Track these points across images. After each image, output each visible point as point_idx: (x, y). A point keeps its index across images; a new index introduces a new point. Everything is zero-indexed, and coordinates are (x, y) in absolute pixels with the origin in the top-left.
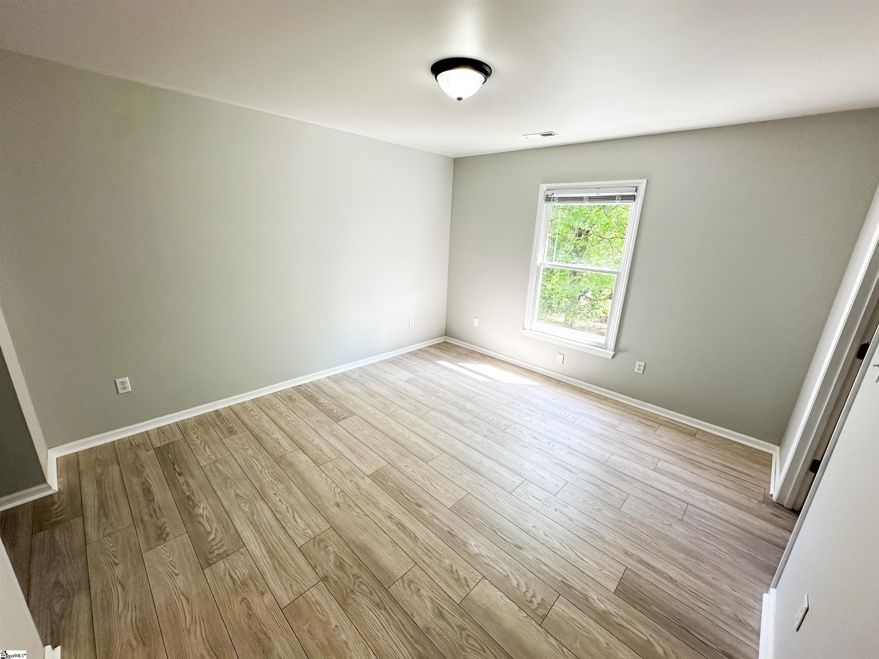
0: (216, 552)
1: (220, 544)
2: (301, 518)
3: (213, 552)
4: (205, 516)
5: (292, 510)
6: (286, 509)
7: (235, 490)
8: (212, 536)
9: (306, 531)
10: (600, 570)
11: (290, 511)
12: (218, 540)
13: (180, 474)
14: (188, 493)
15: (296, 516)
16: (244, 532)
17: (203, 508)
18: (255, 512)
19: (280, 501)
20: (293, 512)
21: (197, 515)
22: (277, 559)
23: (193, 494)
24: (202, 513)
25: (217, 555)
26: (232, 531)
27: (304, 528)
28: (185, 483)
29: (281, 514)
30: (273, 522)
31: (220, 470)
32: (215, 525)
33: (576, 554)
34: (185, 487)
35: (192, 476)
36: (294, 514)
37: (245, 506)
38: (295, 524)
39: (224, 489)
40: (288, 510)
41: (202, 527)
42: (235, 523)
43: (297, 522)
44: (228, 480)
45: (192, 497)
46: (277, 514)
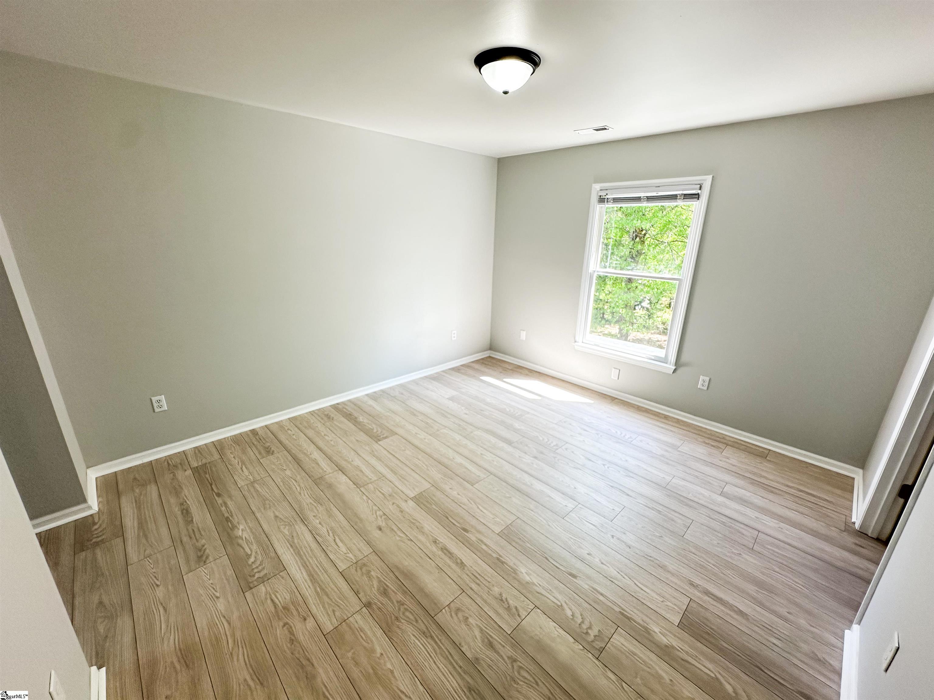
0: (257, 576)
1: (260, 568)
2: (341, 541)
3: (254, 576)
4: (244, 539)
5: (332, 533)
6: (327, 532)
7: (274, 512)
8: (252, 559)
9: (348, 555)
10: (662, 602)
11: (331, 534)
12: (258, 563)
13: (219, 495)
14: (226, 515)
15: (338, 540)
16: (284, 555)
17: (242, 530)
18: (295, 535)
19: (320, 523)
20: (333, 535)
21: (236, 537)
22: (318, 583)
23: (232, 516)
24: (241, 535)
25: (258, 578)
26: (273, 554)
27: (346, 552)
28: (223, 505)
29: (321, 536)
30: (314, 545)
31: (258, 491)
32: (255, 547)
33: (635, 584)
34: (223, 509)
35: (230, 497)
36: (335, 538)
37: (285, 528)
38: (336, 547)
39: (262, 509)
40: (329, 533)
41: (241, 549)
42: (275, 546)
43: (338, 546)
44: (266, 502)
45: (231, 518)
46: (318, 537)
